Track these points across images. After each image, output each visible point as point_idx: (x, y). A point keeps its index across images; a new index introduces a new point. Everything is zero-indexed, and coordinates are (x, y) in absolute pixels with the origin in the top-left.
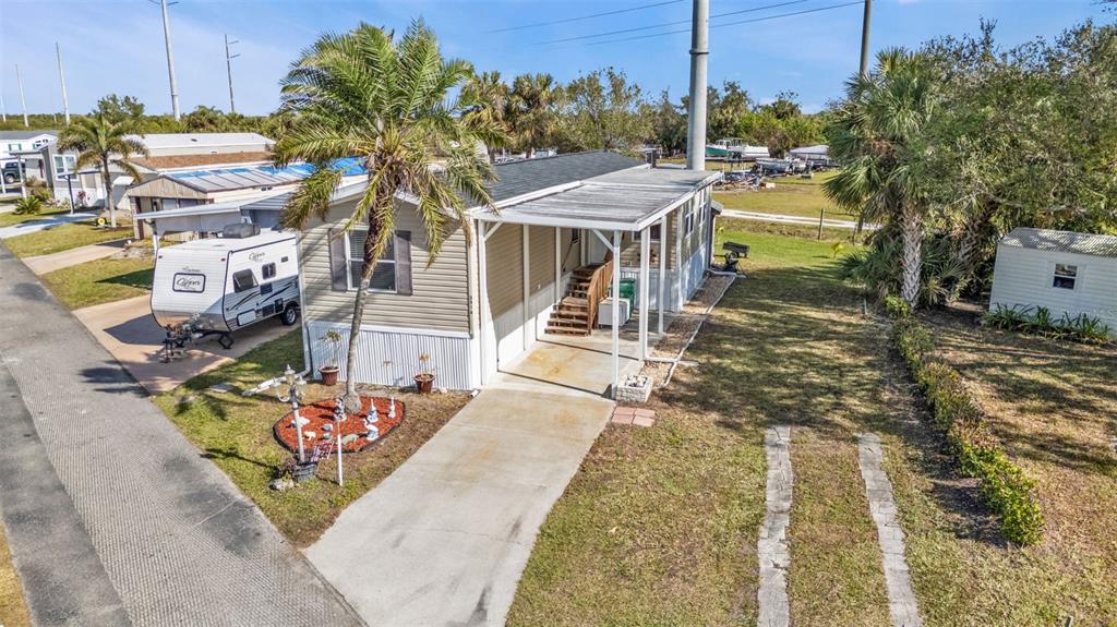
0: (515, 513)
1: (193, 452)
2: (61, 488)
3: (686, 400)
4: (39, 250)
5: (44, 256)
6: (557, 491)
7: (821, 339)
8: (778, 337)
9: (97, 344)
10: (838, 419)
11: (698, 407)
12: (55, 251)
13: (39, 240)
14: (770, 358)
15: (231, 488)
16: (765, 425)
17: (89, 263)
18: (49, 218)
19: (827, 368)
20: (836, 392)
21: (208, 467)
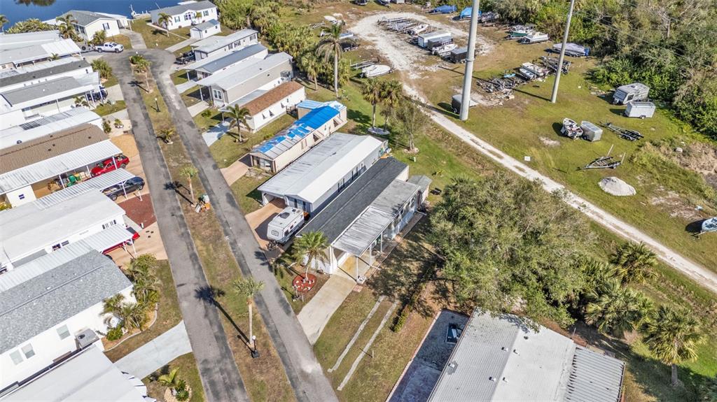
0: (328, 312)
1: (280, 287)
2: (261, 295)
3: (371, 284)
4: (223, 161)
5: (226, 169)
6: (336, 309)
7: (417, 260)
8: (408, 257)
9: (255, 238)
10: (396, 295)
11: (372, 287)
12: (228, 164)
13: (220, 151)
14: (399, 268)
15: (286, 299)
16: (381, 295)
17: (241, 178)
18: (217, 126)
19: (409, 275)
20: (403, 285)
21: (282, 292)
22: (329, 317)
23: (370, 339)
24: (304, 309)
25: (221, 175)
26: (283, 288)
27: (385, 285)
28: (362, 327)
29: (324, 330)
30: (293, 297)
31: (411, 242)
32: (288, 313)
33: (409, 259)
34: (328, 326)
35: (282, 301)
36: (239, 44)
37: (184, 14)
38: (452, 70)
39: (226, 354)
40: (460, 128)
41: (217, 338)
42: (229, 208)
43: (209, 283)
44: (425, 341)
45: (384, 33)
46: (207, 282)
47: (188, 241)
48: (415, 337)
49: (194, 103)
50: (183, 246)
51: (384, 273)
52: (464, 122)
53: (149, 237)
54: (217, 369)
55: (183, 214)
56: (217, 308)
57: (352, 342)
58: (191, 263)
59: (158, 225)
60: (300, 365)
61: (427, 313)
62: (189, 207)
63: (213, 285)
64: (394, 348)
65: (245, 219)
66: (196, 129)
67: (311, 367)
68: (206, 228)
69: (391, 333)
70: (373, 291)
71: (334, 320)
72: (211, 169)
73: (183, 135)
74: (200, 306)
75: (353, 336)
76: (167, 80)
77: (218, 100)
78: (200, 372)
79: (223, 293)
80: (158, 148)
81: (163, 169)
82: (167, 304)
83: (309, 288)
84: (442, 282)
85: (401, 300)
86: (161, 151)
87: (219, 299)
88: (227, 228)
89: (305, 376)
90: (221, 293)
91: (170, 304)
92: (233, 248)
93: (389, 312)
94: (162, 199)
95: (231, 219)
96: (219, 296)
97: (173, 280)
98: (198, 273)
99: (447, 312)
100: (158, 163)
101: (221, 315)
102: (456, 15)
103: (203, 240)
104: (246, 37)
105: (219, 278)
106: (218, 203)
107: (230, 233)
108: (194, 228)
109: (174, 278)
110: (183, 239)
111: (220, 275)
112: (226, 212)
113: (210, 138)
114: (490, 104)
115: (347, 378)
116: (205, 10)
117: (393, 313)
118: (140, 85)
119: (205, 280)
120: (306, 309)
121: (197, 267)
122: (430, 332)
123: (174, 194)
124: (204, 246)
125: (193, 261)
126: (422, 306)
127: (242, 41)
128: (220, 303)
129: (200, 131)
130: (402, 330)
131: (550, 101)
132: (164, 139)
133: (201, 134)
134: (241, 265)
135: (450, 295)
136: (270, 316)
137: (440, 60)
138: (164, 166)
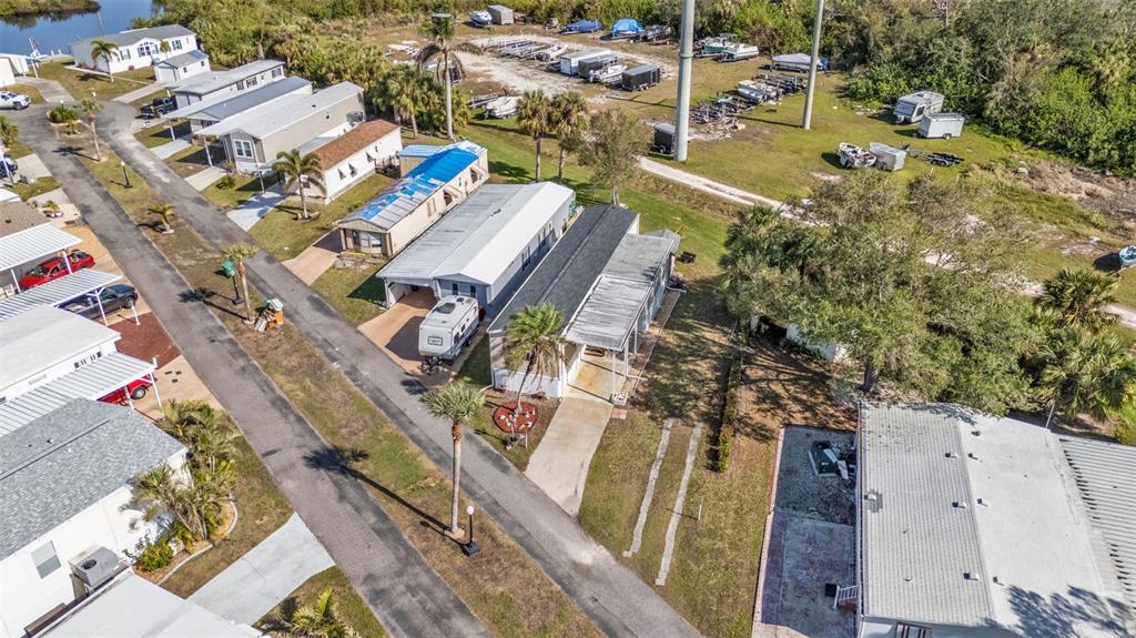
0: (581, 459)
2: (440, 449)
3: (640, 403)
4: (281, 249)
5: (292, 260)
6: (594, 451)
7: (704, 358)
8: (686, 356)
9: (390, 359)
10: (692, 414)
11: (644, 407)
12: (294, 253)
13: (272, 235)
14: (678, 374)
15: (491, 448)
16: (665, 418)
17: (327, 272)
18: (253, 199)
19: (699, 381)
20: (697, 398)
21: (480, 438)
22: (586, 467)
23: (678, 490)
24: (532, 459)
25: (287, 270)
26: (477, 432)
27: (666, 402)
28: (654, 474)
29: (586, 489)
30: (505, 443)
31: (680, 333)
32: (505, 469)
33: (690, 358)
34: (590, 480)
35: (484, 452)
36: (255, 82)
37: (137, 45)
38: (631, 100)
39: (408, 558)
40: (680, 172)
41: (379, 532)
42: (322, 318)
43: (327, 442)
44: (780, 479)
45: (498, 61)
46: (323, 440)
47: (258, 379)
48: (759, 475)
49: (195, 172)
50: (251, 389)
51: (653, 384)
52: (684, 163)
53: (175, 381)
54: (401, 588)
55: (232, 337)
56: (359, 481)
57: (647, 501)
58: (277, 414)
59: (186, 358)
60: (566, 554)
61: (763, 435)
62: (242, 326)
63: (337, 444)
64: (729, 497)
65: (358, 332)
66: (213, 208)
67: (589, 554)
68: (286, 353)
69: (713, 475)
70: (649, 413)
71: (597, 470)
72: (263, 263)
73: (191, 218)
74: (324, 482)
75: (644, 491)
76: (130, 141)
77: (246, 160)
78: (366, 600)
79: (364, 455)
80: (146, 241)
81: (167, 272)
82: (253, 489)
83: (530, 423)
84: (763, 385)
85: (705, 421)
86: (154, 245)
87: (360, 464)
88: (330, 350)
89: (584, 571)
90: (360, 455)
91: (258, 487)
92: (353, 381)
93: (693, 444)
94: (181, 319)
95: (333, 335)
96: (358, 461)
97: (250, 447)
98: (298, 428)
99: (794, 429)
100: (153, 264)
101: (372, 493)
102: (602, 33)
103: (289, 372)
104: (264, 72)
105: (344, 431)
106: (298, 313)
107: (340, 357)
108: (263, 357)
109: (250, 443)
110: (246, 376)
111: (346, 427)
112: (317, 325)
113: (246, 219)
114: (710, 138)
115: (666, 563)
116: (175, 39)
117: (700, 445)
118: (79, 152)
119: (318, 439)
120: (537, 459)
121: (292, 418)
122: (781, 464)
123: (203, 308)
124: (295, 382)
125: (280, 411)
126: (747, 425)
127: (258, 77)
128: (364, 472)
129: (222, 211)
130: (731, 467)
131: (802, 127)
132: (155, 226)
133: (224, 214)
134: (382, 406)
135: (785, 401)
136: (473, 480)
137: (605, 88)
138: (168, 267)
